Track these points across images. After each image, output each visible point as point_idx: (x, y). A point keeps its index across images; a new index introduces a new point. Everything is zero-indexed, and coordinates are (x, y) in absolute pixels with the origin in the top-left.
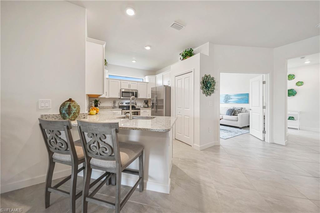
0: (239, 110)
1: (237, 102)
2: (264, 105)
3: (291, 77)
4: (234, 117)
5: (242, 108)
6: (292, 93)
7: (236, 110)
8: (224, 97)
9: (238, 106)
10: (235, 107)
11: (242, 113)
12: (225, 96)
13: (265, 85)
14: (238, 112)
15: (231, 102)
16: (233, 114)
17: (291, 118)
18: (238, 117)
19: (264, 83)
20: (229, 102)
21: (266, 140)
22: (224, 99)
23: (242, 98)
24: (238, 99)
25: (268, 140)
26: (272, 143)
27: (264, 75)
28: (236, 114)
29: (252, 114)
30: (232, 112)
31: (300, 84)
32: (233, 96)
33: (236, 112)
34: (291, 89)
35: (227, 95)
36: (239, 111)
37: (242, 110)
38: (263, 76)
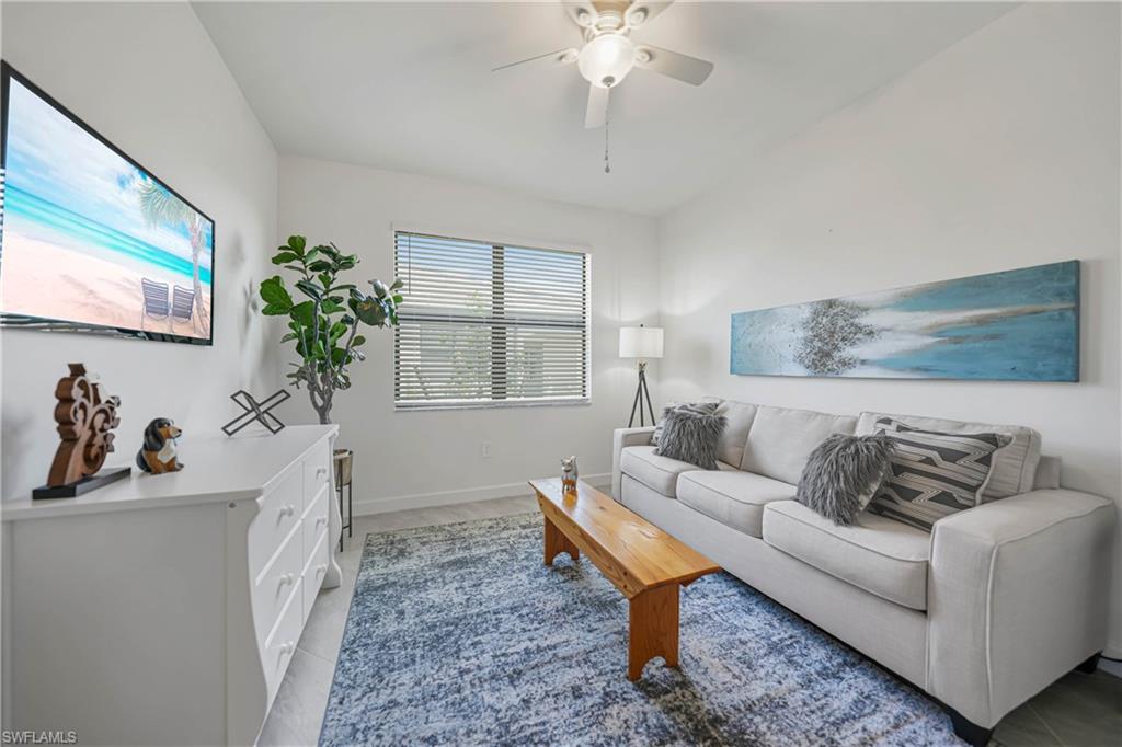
0: (951, 456)
1: (926, 368)
5: (993, 440)
7: (912, 454)
8: (805, 325)
12: (816, 315)
14: (935, 487)
16: (865, 500)
20: (845, 363)
22: (808, 340)
23: (981, 322)
24: (937, 331)
28: (905, 506)
30: (859, 484)
33: (912, 482)
35: (831, 304)
36: (945, 470)
37: (986, 460)
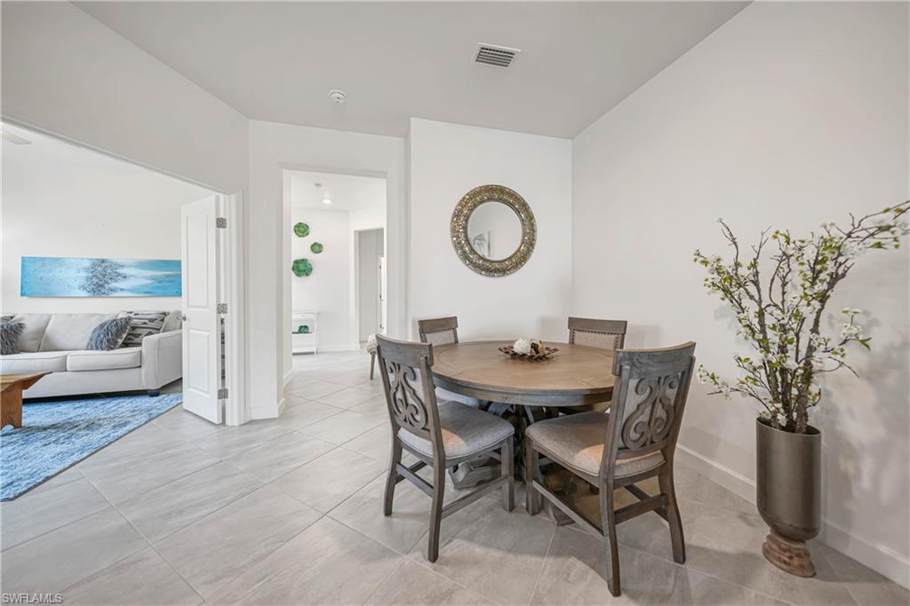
0: (152, 320)
1: (148, 292)
2: (222, 302)
3: (302, 230)
4: (123, 355)
5: (165, 314)
6: (302, 268)
7: (139, 322)
8: (86, 270)
9: (149, 306)
10: (135, 310)
11: (161, 335)
12: (94, 265)
13: (225, 232)
14: (146, 331)
15: (122, 290)
16: (120, 341)
17: (303, 329)
18: (141, 352)
19: (221, 223)
20: (113, 290)
21: (228, 422)
22: (88, 278)
23: (168, 276)
24: (153, 278)
25: (233, 419)
26: (245, 424)
27: (222, 196)
28: (136, 340)
29: (188, 334)
31: (316, 248)
32: (130, 266)
33: (138, 331)
34: (303, 260)
35: (103, 261)
36: (150, 325)
37: (163, 320)
38: (217, 199)
